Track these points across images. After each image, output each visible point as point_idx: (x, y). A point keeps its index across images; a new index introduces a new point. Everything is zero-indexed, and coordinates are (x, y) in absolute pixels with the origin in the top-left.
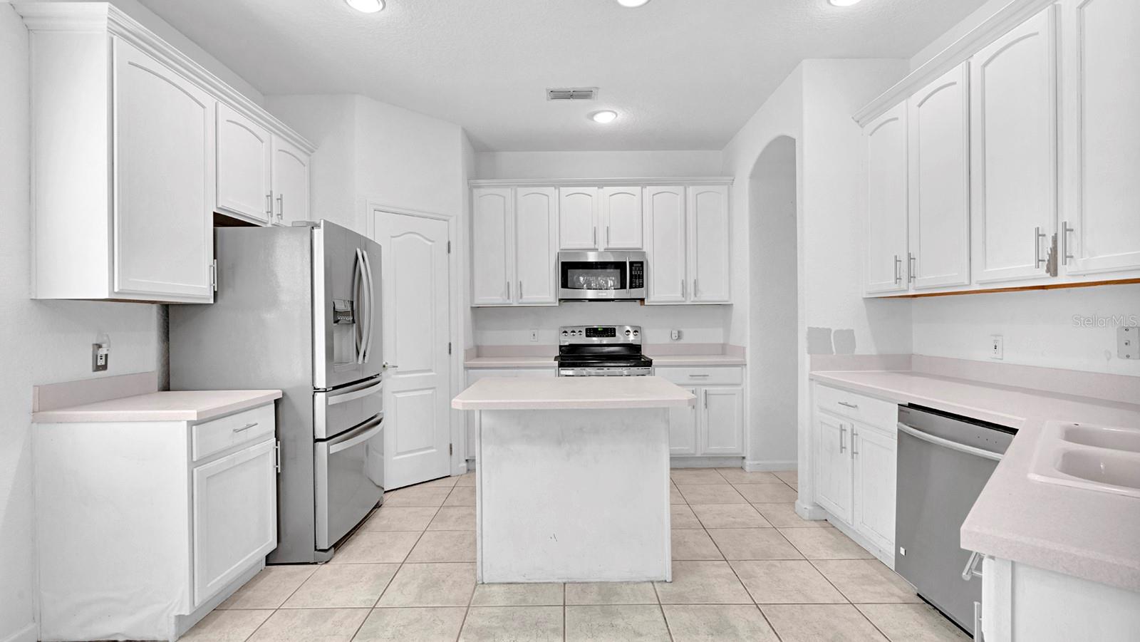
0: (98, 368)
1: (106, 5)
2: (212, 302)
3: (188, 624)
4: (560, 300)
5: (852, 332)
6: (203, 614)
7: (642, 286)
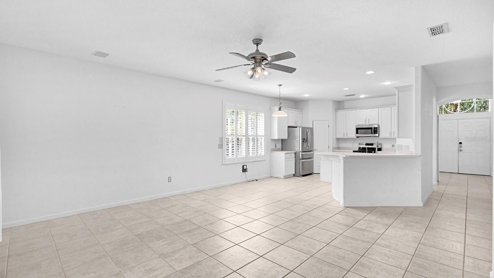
0: (275, 147)
2: (287, 139)
3: (285, 178)
4: (357, 137)
5: (409, 146)
6: (286, 177)
7: (377, 133)
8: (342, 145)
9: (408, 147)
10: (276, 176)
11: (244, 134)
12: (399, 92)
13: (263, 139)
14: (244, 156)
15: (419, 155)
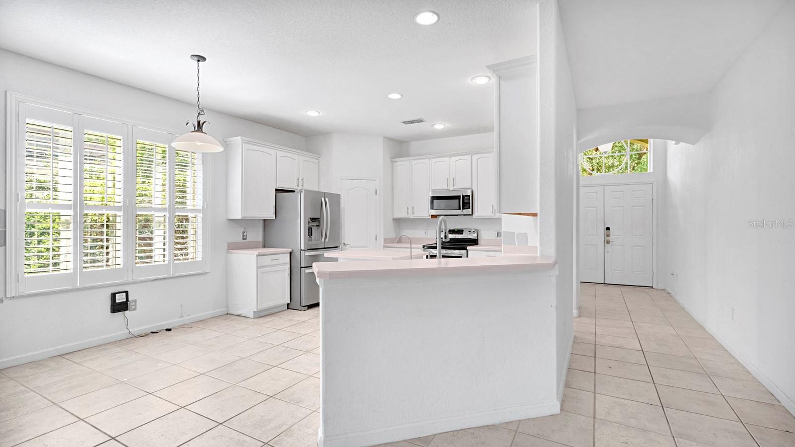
0: (244, 239)
1: (240, 137)
2: (274, 218)
3: (258, 315)
4: (432, 215)
5: (526, 234)
6: (263, 314)
7: (470, 208)
8: (408, 233)
9: (524, 237)
10: (239, 313)
11: (121, 204)
12: (501, 81)
13: (200, 220)
14: (121, 266)
15: (551, 261)
